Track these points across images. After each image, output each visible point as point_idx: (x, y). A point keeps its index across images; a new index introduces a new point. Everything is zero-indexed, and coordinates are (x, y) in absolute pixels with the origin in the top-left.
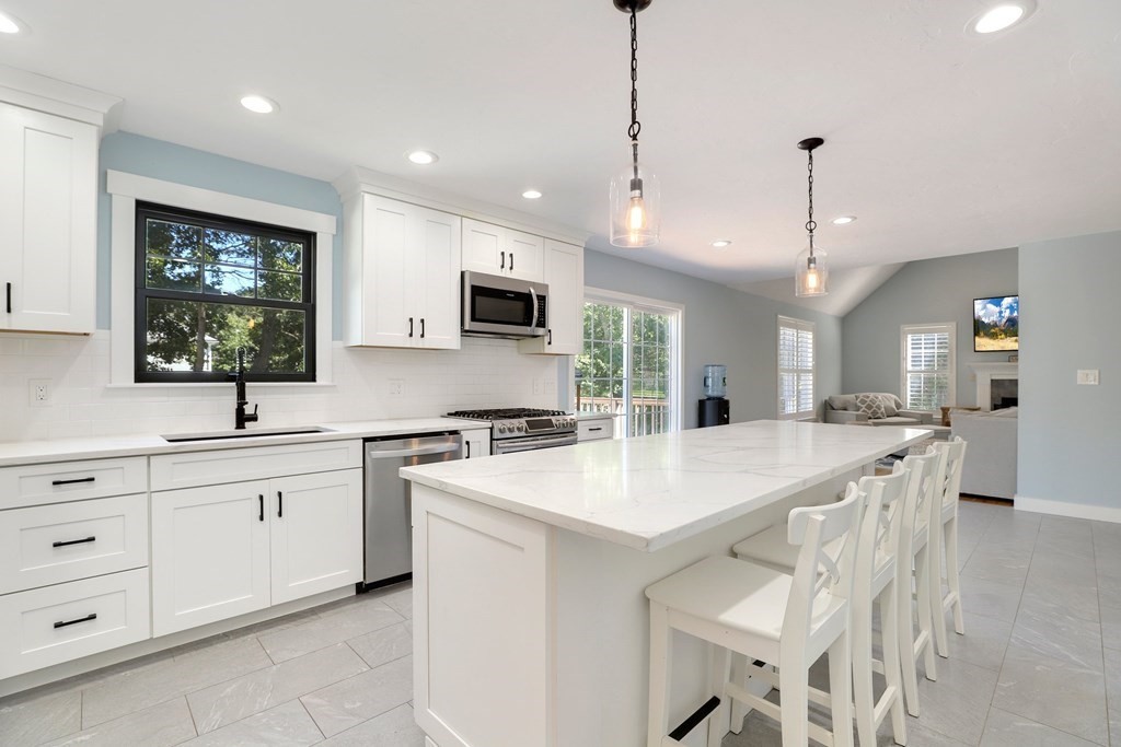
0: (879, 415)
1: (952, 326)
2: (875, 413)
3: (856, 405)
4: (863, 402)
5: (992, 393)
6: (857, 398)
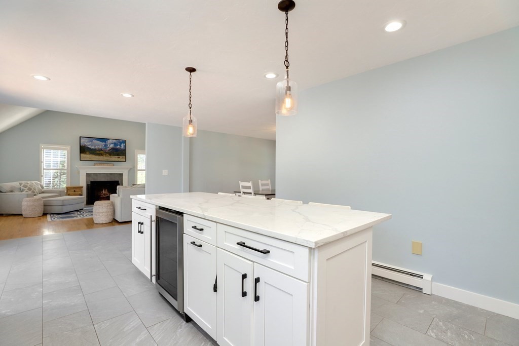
0: (36, 193)
1: (69, 148)
2: (33, 192)
3: (20, 188)
4: (25, 186)
5: (87, 179)
6: (21, 184)
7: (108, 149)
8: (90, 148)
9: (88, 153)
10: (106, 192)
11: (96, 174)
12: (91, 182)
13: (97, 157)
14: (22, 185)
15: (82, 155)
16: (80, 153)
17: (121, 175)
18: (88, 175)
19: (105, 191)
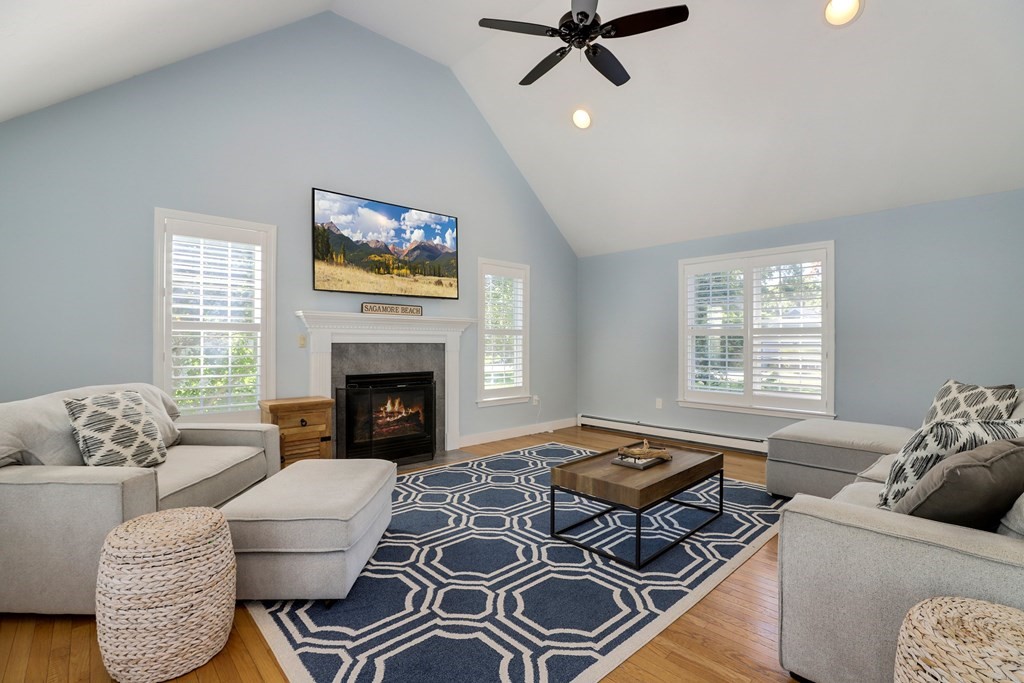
7: (407, 247)
8: (348, 238)
9: (341, 259)
10: (396, 408)
11: (363, 348)
12: (349, 378)
13: (372, 277)
14: (83, 418)
15: (321, 266)
16: (315, 257)
17: (440, 348)
18: (339, 351)
19: (393, 405)
